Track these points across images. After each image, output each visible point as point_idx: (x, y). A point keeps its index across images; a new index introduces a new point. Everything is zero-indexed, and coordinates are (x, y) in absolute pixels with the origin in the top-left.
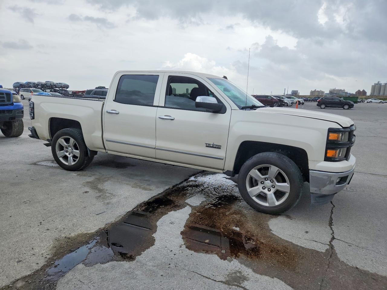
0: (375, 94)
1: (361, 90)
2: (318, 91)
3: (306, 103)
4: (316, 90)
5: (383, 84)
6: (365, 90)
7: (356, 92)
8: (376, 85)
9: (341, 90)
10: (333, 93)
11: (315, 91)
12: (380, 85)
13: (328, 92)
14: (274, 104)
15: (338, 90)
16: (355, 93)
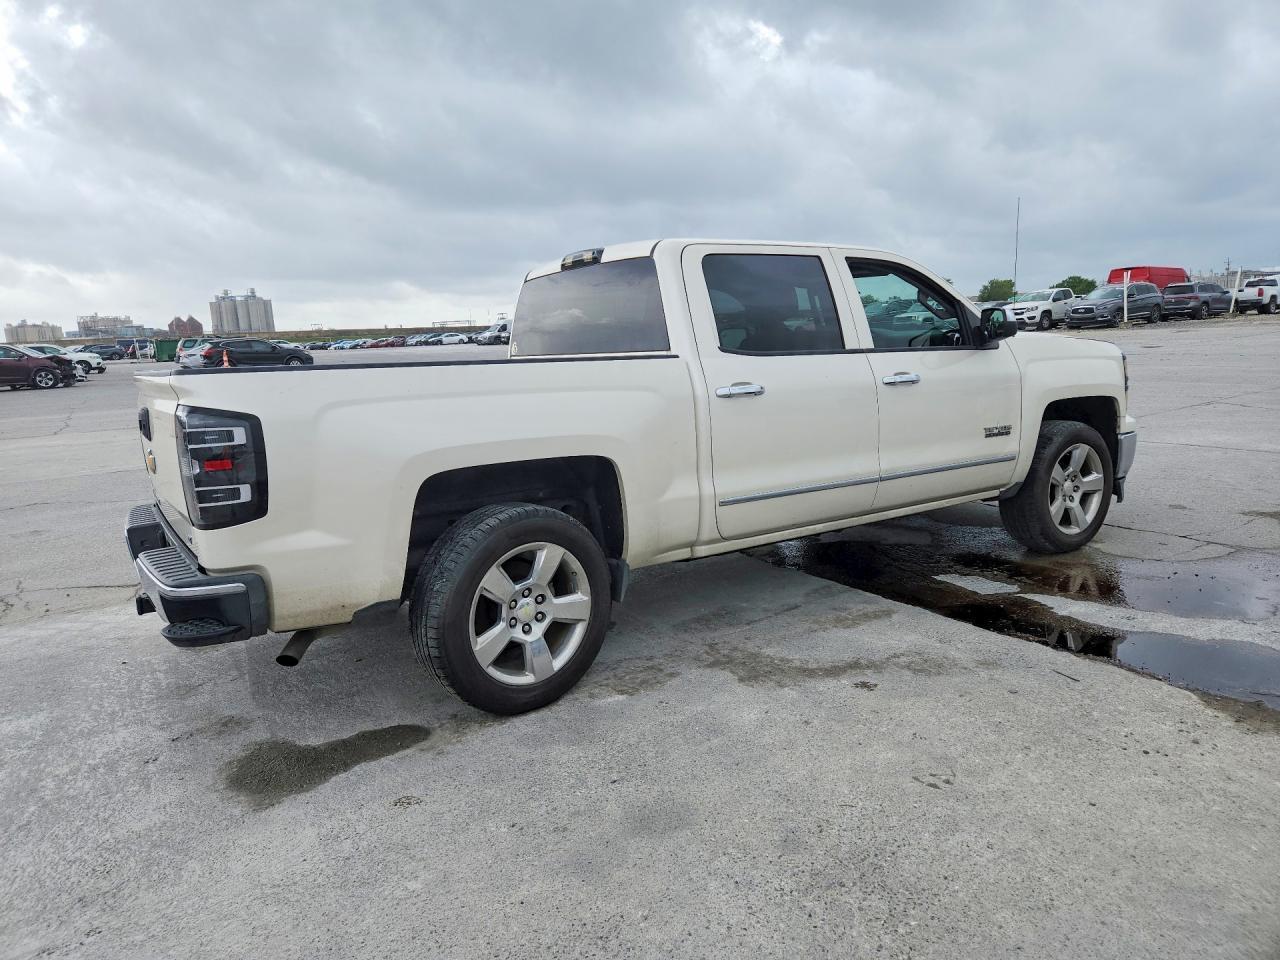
0: (226, 328)
1: (185, 319)
2: (34, 326)
3: (111, 366)
4: (24, 321)
5: (238, 299)
6: (196, 318)
7: (170, 326)
8: (223, 303)
9: (115, 320)
10: (96, 332)
11: (23, 325)
12: (233, 299)
13: (75, 328)
14: (38, 379)
15: (107, 319)
16: (167, 329)
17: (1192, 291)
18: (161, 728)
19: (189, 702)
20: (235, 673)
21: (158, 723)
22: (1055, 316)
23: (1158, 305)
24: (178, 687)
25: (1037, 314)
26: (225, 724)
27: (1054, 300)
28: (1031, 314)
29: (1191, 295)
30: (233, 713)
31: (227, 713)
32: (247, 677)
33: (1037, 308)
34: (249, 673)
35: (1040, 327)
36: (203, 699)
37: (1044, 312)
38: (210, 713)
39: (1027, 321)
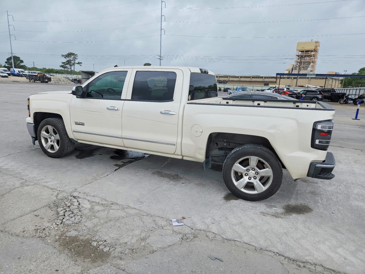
18: (320, 187)
19: (313, 190)
20: (299, 192)
21: (320, 188)
24: (315, 195)
26: (306, 181)
30: (303, 183)
31: (304, 183)
32: (296, 189)
34: (295, 190)
36: (309, 189)
38: (308, 185)
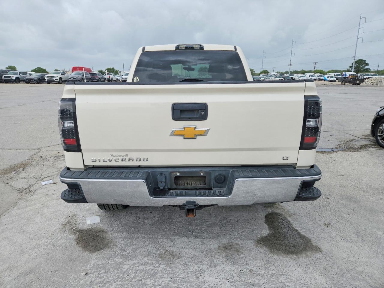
17: (96, 75)
22: (63, 80)
23: (90, 78)
25: (58, 78)
27: (62, 74)
28: (56, 78)
29: (96, 76)
33: (58, 77)
35: (59, 83)
37: (60, 78)
39: (55, 80)
